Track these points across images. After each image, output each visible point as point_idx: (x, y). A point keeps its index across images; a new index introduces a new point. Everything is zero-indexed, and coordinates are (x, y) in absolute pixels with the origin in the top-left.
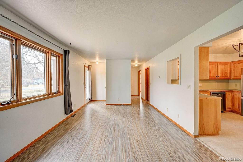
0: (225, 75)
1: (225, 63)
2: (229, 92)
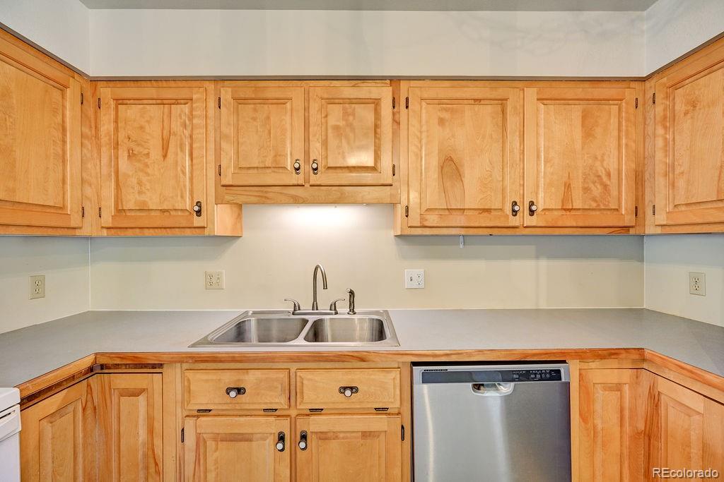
0: (594, 200)
2: (612, 363)
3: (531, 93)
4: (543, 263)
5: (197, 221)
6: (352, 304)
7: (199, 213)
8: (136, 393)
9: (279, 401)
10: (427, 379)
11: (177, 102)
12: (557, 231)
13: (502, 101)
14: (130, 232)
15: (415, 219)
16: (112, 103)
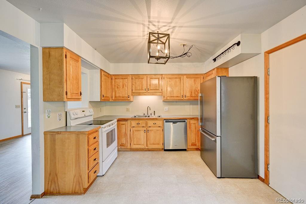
0: (196, 95)
1: (195, 76)
2: (194, 120)
3: (185, 77)
4: (191, 106)
5: (129, 99)
6: (154, 113)
7: (129, 97)
8: (123, 124)
9: (144, 125)
10: (166, 122)
11: (125, 79)
12: (190, 100)
13: (180, 78)
14: (117, 101)
15: (165, 98)
16: (114, 79)
